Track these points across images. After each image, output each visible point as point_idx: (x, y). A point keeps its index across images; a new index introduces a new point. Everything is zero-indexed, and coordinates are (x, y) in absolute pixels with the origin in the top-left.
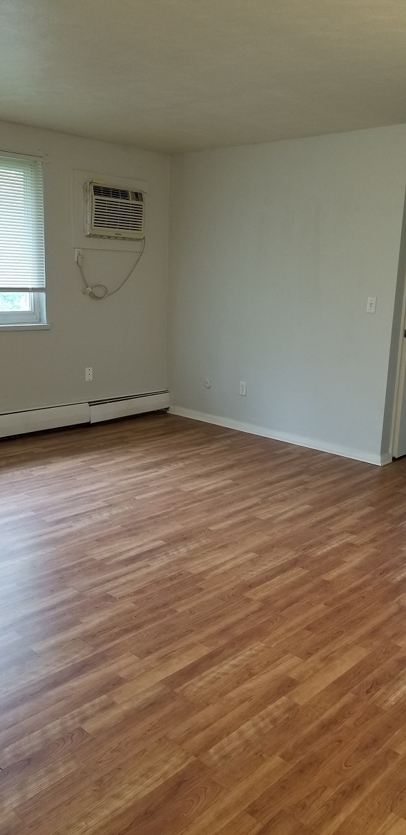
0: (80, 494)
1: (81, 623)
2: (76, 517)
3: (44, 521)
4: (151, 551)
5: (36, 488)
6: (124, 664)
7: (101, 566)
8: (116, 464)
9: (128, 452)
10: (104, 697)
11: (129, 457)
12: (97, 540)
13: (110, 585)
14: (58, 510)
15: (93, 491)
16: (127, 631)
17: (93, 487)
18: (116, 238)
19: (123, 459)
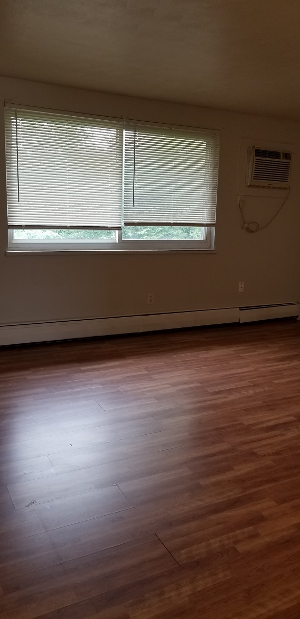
0: (232, 374)
1: (233, 469)
2: (230, 391)
3: (207, 391)
4: (285, 423)
5: (201, 367)
6: (265, 506)
7: (248, 429)
8: (259, 354)
9: (267, 347)
10: (251, 528)
11: (268, 351)
12: (245, 410)
13: (254, 445)
14: (217, 385)
15: (242, 373)
16: (268, 482)
17: (241, 370)
18: (268, 187)
19: (263, 351)
